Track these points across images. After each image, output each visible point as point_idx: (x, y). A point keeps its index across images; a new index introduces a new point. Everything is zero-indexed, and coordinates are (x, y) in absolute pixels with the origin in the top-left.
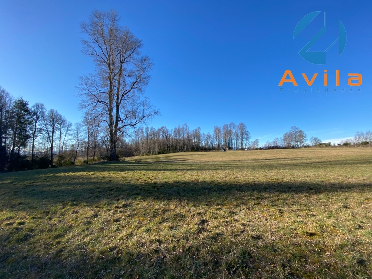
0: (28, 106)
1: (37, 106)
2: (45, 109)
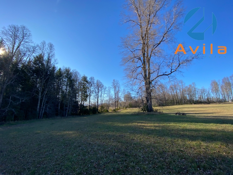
1: (91, 78)
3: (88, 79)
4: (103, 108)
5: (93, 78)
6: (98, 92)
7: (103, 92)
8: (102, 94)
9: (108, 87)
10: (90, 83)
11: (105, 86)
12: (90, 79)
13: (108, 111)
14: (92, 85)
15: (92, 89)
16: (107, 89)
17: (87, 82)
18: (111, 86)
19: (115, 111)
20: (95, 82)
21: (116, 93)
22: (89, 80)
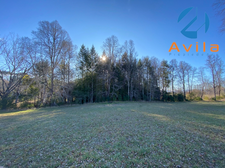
0: (167, 63)
2: (177, 62)
4: (194, 95)
13: (201, 99)
19: (215, 100)
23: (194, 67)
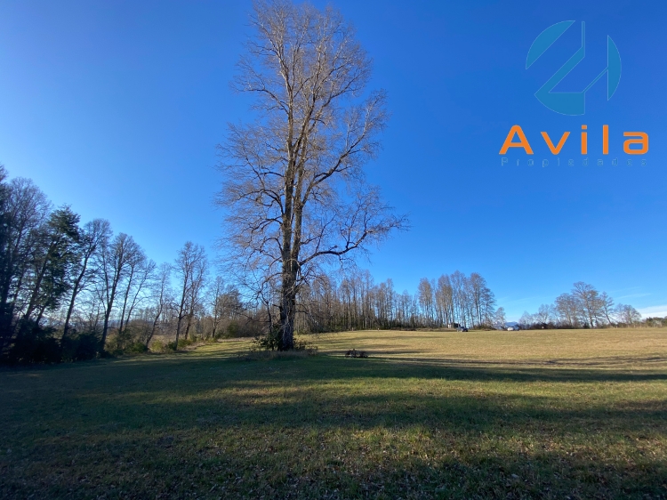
0: (77, 224)
1: (96, 225)
2: (111, 232)
3: (81, 225)
4: (129, 337)
5: (106, 224)
6: (118, 279)
7: (139, 281)
8: (134, 289)
9: (163, 266)
10: (89, 240)
11: (148, 260)
12: (89, 225)
13: (145, 349)
14: (94, 248)
15: (91, 263)
16: (156, 271)
17: (74, 234)
18: (174, 264)
19: (175, 349)
20: (111, 241)
21: (191, 289)
22: (86, 232)
23: (151, 261)
